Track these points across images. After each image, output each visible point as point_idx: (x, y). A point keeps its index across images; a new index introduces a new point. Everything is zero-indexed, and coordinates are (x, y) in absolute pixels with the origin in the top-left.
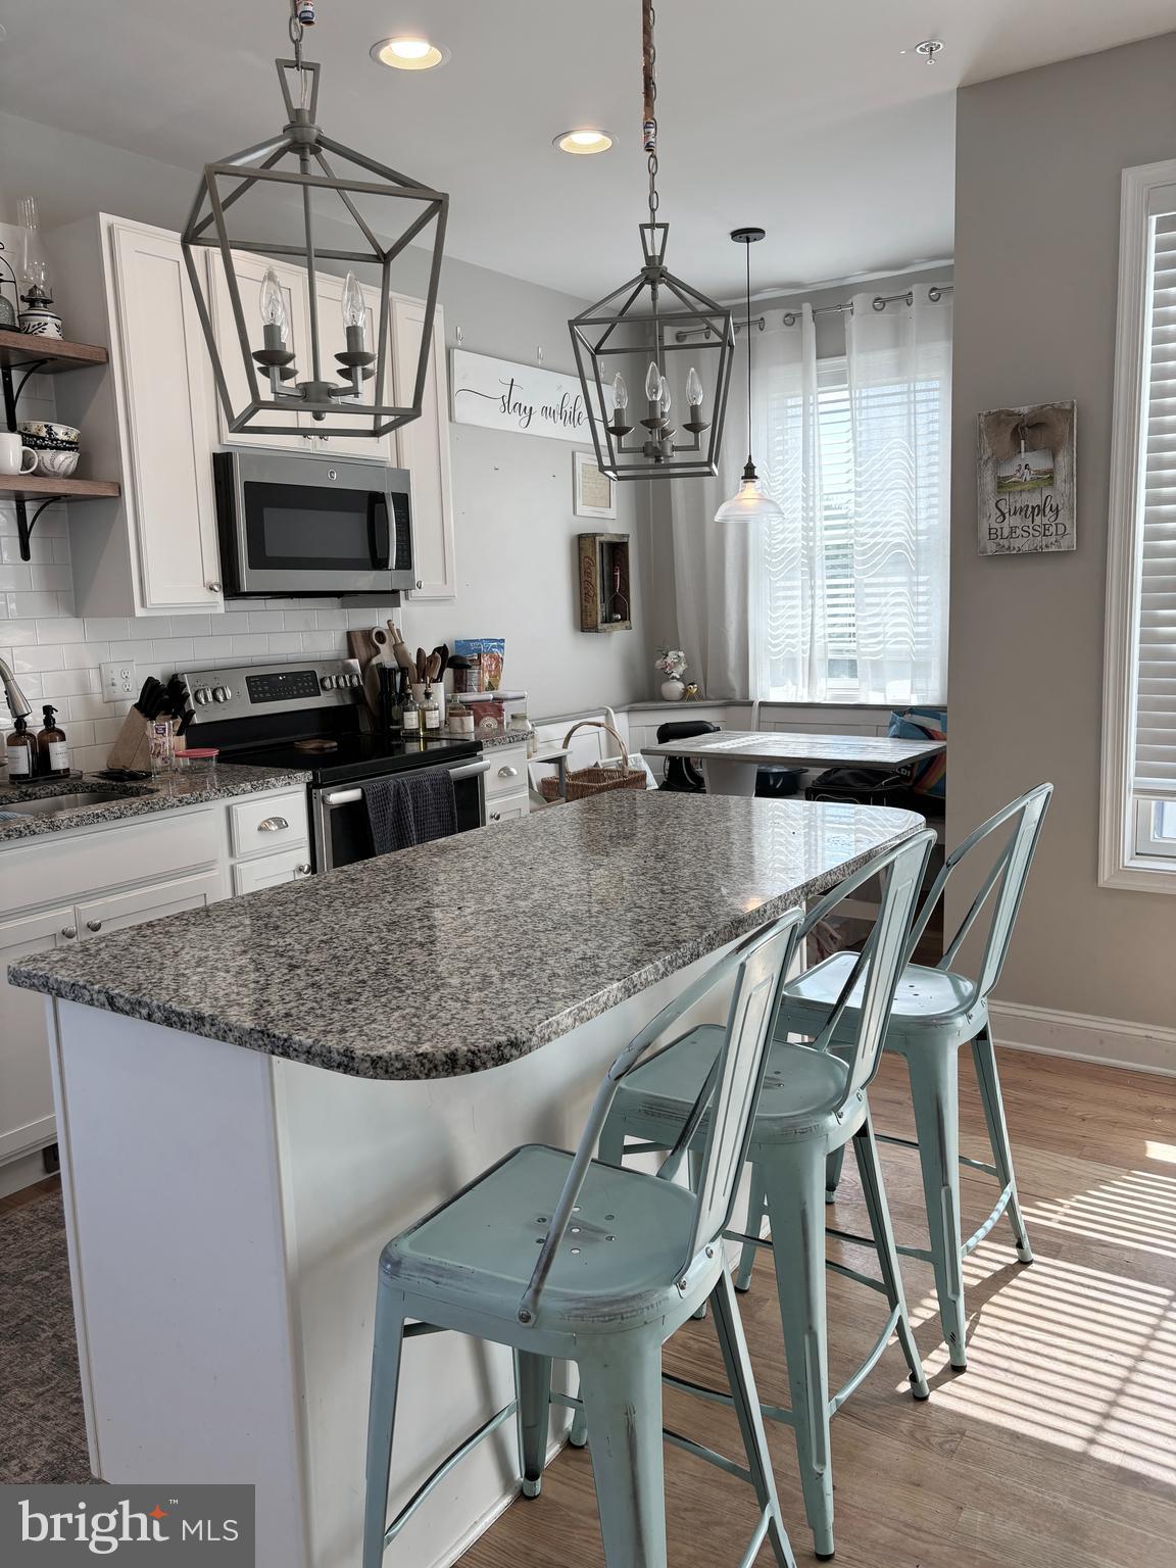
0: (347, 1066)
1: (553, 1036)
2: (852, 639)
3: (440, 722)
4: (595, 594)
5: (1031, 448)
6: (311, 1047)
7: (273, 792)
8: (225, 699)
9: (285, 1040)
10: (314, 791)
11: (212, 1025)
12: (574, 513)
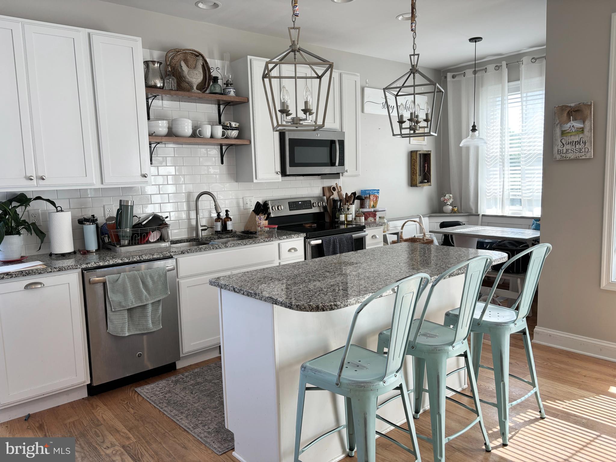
0: (290, 307)
1: (348, 305)
2: (520, 191)
3: (352, 219)
4: (416, 173)
5: (575, 119)
6: (282, 302)
7: (293, 239)
8: (281, 209)
9: (276, 300)
10: (306, 240)
11: (259, 296)
12: (410, 143)
